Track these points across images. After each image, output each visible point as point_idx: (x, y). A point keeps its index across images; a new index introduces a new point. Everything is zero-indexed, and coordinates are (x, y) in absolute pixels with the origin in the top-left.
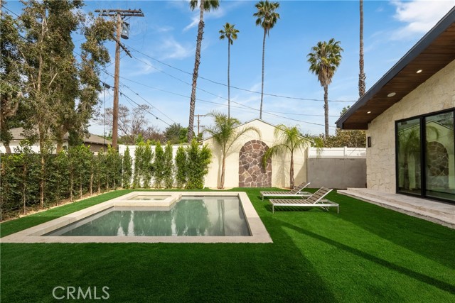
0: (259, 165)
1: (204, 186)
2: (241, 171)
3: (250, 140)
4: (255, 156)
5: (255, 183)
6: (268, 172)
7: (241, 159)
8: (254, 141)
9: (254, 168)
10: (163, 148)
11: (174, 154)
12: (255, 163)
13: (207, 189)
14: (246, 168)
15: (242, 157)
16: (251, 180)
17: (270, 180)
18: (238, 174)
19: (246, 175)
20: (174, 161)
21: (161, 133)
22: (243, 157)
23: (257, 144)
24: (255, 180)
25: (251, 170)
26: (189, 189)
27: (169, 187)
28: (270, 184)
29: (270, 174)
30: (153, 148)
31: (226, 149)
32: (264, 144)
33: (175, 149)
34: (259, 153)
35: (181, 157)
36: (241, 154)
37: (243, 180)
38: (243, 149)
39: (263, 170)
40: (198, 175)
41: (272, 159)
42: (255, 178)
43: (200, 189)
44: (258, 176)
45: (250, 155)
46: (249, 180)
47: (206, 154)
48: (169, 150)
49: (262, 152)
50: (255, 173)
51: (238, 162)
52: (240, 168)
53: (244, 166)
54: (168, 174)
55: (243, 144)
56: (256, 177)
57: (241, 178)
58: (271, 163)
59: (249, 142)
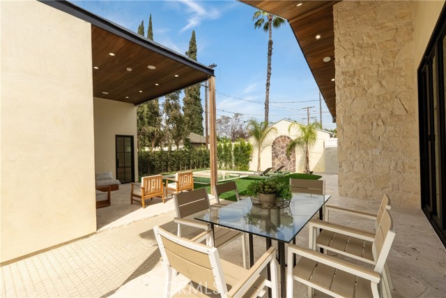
0: (287, 154)
1: (250, 168)
2: (273, 159)
3: (279, 135)
4: (283, 148)
6: (292, 160)
8: (281, 137)
9: (282, 157)
10: (227, 144)
11: (233, 146)
12: (283, 153)
14: (277, 156)
15: (274, 149)
17: (294, 166)
18: (271, 161)
19: (277, 162)
20: (232, 153)
23: (284, 138)
25: (280, 158)
26: (241, 170)
28: (294, 169)
29: (294, 161)
30: (222, 144)
31: (261, 142)
32: (289, 138)
33: (233, 144)
34: (285, 145)
35: (236, 149)
36: (272, 146)
37: (275, 165)
38: (274, 143)
39: (289, 159)
41: (296, 149)
42: (283, 164)
43: (247, 169)
44: (285, 163)
45: (279, 147)
46: (279, 165)
47: (249, 148)
48: (230, 145)
49: (287, 145)
50: (283, 160)
51: (271, 152)
52: (272, 156)
53: (275, 155)
54: (230, 160)
55: (274, 139)
57: (273, 164)
58: (294, 152)
59: (278, 138)
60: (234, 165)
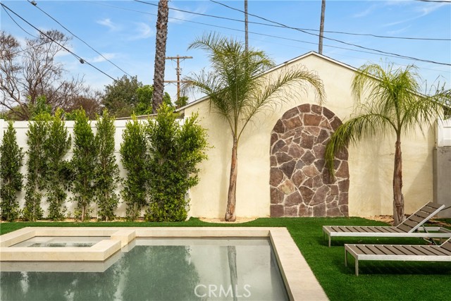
0: (319, 164)
1: (190, 214)
2: (274, 180)
3: (295, 104)
4: (308, 144)
5: (310, 207)
6: (338, 181)
7: (273, 151)
8: (305, 108)
9: (307, 172)
10: (93, 125)
11: (119, 140)
12: (308, 159)
13: (196, 222)
14: (288, 170)
15: (276, 144)
16: (299, 200)
17: (345, 199)
18: (268, 187)
19: (288, 187)
20: (118, 157)
21: (91, 95)
22: (280, 144)
23: (313, 113)
24: (307, 200)
25: (300, 176)
26: (154, 220)
27: (107, 217)
28: (346, 210)
29: (345, 185)
30: (69, 126)
31: (240, 126)
32: (329, 114)
33: (120, 128)
34: (316, 135)
35: (134, 146)
36: (274, 138)
37: (281, 199)
38: (279, 127)
39: (328, 178)
40: (174, 189)
41: (350, 149)
42: (308, 195)
43: (178, 219)
44: (315, 190)
45: (297, 141)
46: (294, 199)
47: (192, 140)
48: (106, 130)
49: (324, 134)
50: (309, 183)
51: (268, 156)
52: (272, 171)
53: (282, 166)
54: (104, 185)
55: (280, 116)
56: (310, 193)
57: (275, 195)
58: (346, 158)
59: (295, 110)
60: (121, 204)
